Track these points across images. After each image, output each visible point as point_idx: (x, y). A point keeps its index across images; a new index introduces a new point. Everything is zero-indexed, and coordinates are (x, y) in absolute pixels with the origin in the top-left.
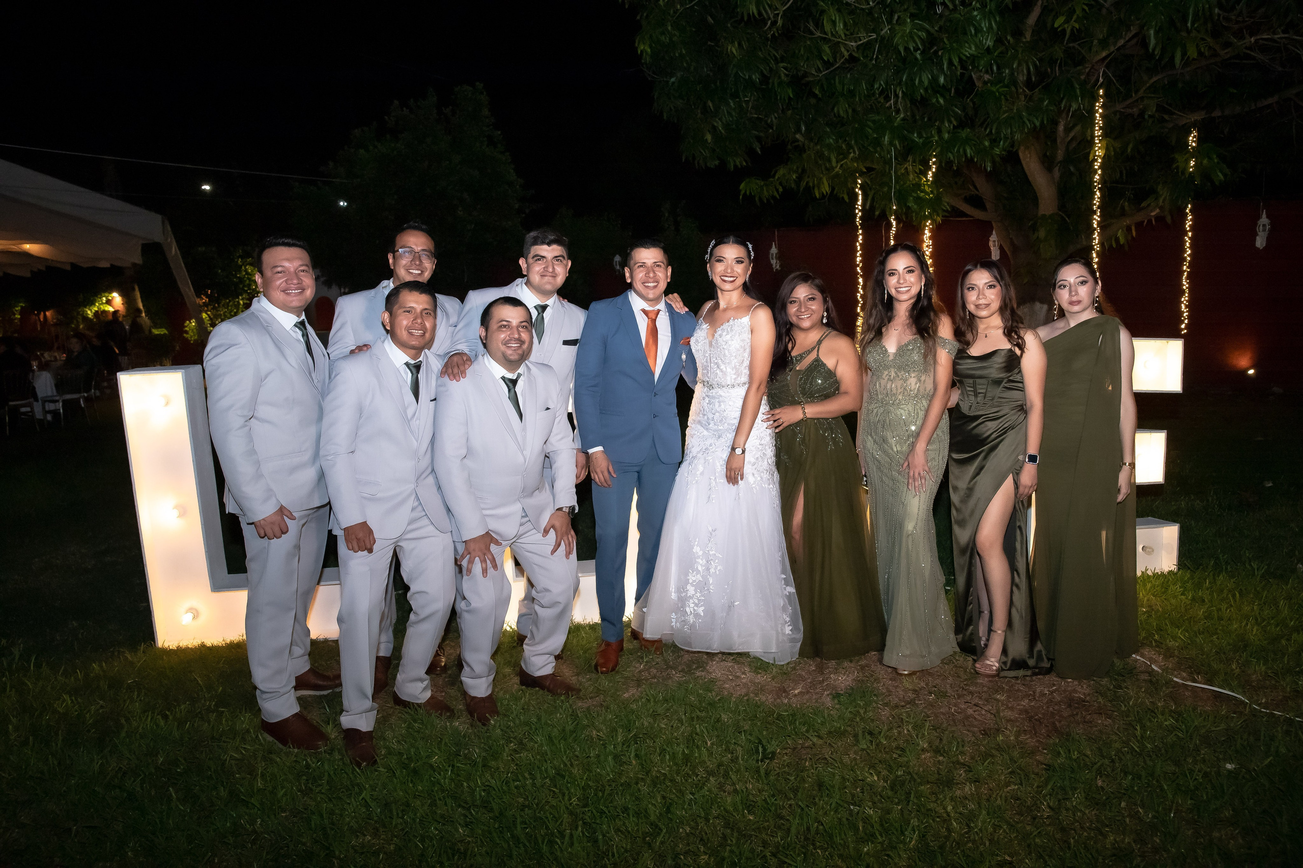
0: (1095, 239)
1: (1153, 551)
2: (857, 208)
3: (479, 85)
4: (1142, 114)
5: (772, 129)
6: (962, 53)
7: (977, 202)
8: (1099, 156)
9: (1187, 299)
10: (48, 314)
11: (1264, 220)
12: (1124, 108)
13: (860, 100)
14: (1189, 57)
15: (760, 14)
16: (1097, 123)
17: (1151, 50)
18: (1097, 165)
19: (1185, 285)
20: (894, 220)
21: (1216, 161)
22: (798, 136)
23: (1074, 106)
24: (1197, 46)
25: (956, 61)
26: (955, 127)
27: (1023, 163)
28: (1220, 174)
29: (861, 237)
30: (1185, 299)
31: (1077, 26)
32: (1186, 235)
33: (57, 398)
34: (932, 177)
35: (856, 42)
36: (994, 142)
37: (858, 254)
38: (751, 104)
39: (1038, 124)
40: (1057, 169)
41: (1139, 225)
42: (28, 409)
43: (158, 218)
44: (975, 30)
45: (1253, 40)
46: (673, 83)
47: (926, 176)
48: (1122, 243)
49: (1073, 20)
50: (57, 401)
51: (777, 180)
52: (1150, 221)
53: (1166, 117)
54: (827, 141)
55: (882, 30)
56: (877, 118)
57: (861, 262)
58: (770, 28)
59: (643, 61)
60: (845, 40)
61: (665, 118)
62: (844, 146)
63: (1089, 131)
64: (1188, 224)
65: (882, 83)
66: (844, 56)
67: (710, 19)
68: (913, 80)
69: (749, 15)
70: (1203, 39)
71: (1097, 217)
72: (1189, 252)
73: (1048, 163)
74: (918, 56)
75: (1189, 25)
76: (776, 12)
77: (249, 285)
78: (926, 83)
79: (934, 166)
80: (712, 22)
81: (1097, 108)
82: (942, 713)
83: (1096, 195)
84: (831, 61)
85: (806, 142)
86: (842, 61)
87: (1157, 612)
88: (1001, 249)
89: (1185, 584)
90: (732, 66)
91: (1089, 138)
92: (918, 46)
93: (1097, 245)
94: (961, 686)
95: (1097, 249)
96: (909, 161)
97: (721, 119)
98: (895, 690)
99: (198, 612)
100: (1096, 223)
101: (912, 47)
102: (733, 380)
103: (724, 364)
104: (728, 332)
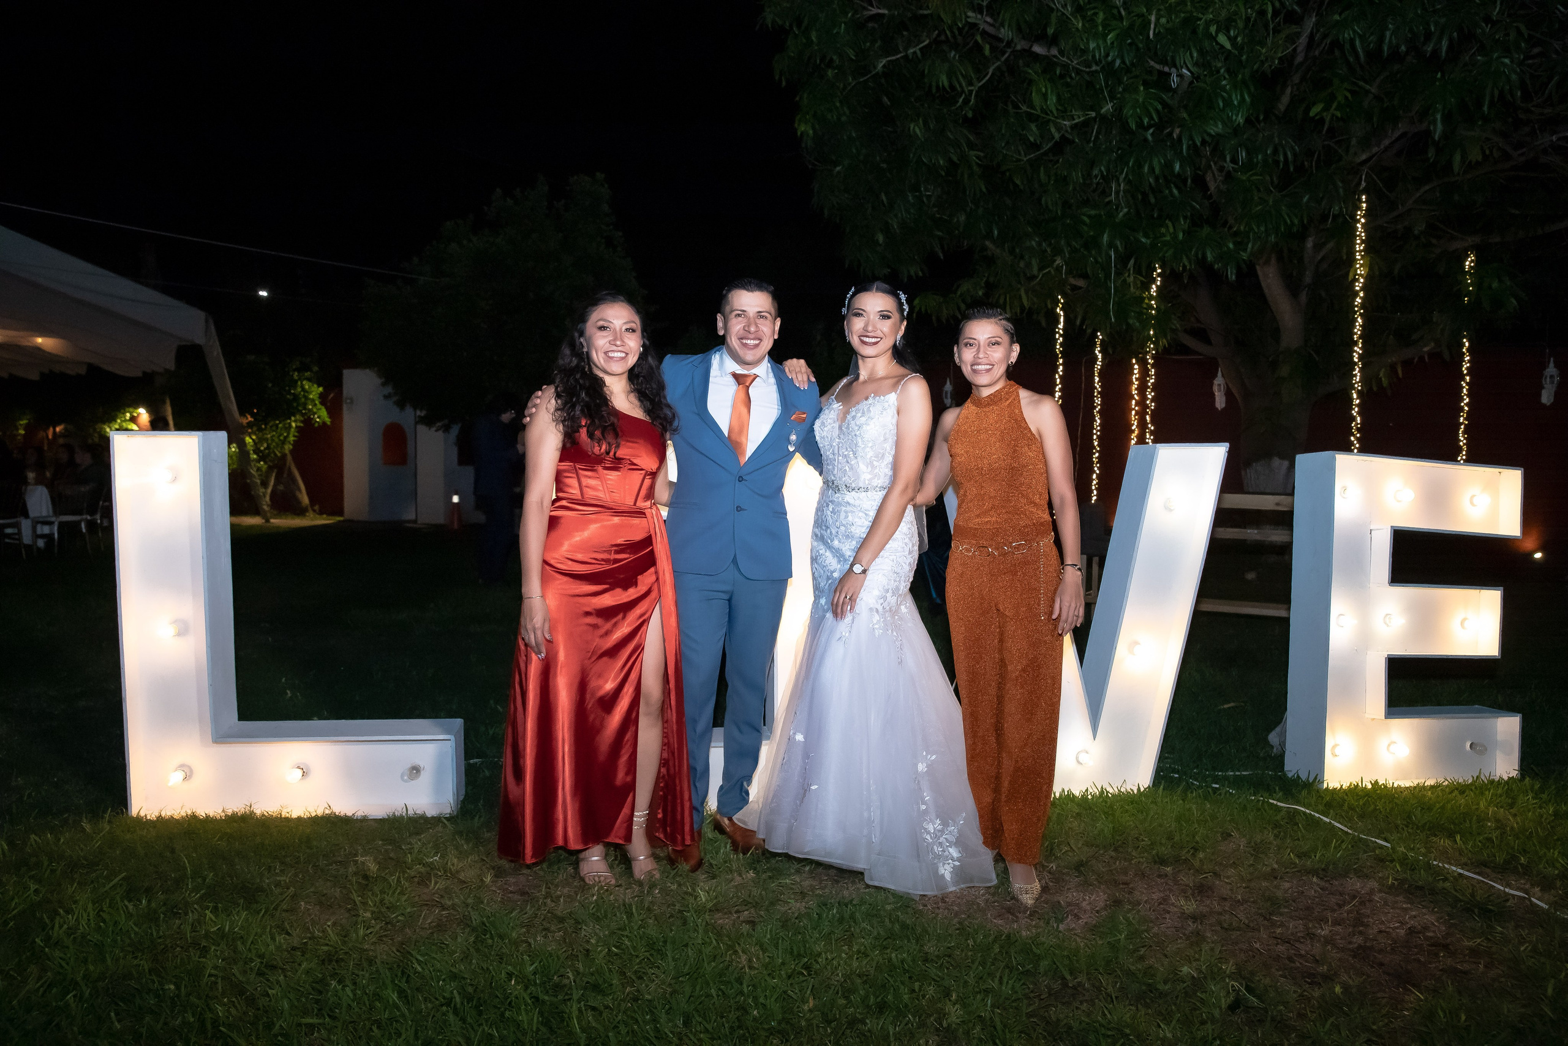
0: (1355, 375)
1: (1486, 750)
2: (1058, 332)
3: (600, 176)
4: (1408, 229)
5: (958, 231)
6: (1206, 132)
7: (1201, 334)
8: (1360, 275)
9: (1464, 457)
10: (58, 429)
11: (1551, 370)
12: (1387, 222)
13: (1074, 189)
14: (1470, 162)
15: (952, 87)
16: (1359, 236)
17: (1437, 138)
18: (1358, 286)
19: (1462, 440)
20: (1099, 352)
22: (987, 243)
23: (1336, 209)
24: (1482, 150)
25: (1198, 142)
26: (1189, 226)
27: (1263, 284)
28: (1514, 302)
29: (1061, 368)
30: (1463, 456)
31: (1339, 114)
32: (1464, 380)
33: (53, 519)
34: (1156, 292)
35: (1069, 121)
36: (1241, 245)
37: (1057, 389)
38: (933, 199)
39: (1296, 221)
40: (1305, 292)
42: (16, 531)
43: (202, 316)
44: (1223, 103)
45: (1554, 138)
46: (839, 172)
47: (1149, 289)
48: (1385, 382)
49: (1335, 105)
50: (50, 523)
51: (960, 296)
52: (1421, 358)
53: (1434, 241)
54: (1028, 243)
55: (1102, 108)
56: (1093, 212)
58: (961, 108)
59: (803, 145)
60: (1056, 117)
61: (826, 212)
62: (1049, 250)
63: (1345, 251)
64: (1466, 366)
65: (1103, 168)
66: (1053, 138)
67: (885, 99)
68: (1140, 166)
69: (938, 87)
70: (1488, 139)
71: (1358, 349)
72: (1467, 400)
73: (1293, 286)
74: (1150, 138)
75: (1485, 108)
76: (970, 88)
77: (305, 404)
78: (1157, 171)
79: (1159, 279)
80: (889, 103)
81: (1358, 217)
82: (1241, 950)
83: (1358, 322)
84: (1038, 142)
85: (998, 251)
86: (1050, 145)
87: (1512, 828)
88: (1229, 394)
89: (1536, 794)
90: (914, 150)
91: (1345, 257)
92: (1153, 119)
93: (1359, 382)
94: (1261, 915)
95: (1358, 386)
96: (1129, 270)
97: (896, 216)
98: (1168, 916)
99: (191, 771)
100: (1357, 356)
101: (1146, 121)
102: (867, 482)
103: (856, 458)
104: (863, 413)
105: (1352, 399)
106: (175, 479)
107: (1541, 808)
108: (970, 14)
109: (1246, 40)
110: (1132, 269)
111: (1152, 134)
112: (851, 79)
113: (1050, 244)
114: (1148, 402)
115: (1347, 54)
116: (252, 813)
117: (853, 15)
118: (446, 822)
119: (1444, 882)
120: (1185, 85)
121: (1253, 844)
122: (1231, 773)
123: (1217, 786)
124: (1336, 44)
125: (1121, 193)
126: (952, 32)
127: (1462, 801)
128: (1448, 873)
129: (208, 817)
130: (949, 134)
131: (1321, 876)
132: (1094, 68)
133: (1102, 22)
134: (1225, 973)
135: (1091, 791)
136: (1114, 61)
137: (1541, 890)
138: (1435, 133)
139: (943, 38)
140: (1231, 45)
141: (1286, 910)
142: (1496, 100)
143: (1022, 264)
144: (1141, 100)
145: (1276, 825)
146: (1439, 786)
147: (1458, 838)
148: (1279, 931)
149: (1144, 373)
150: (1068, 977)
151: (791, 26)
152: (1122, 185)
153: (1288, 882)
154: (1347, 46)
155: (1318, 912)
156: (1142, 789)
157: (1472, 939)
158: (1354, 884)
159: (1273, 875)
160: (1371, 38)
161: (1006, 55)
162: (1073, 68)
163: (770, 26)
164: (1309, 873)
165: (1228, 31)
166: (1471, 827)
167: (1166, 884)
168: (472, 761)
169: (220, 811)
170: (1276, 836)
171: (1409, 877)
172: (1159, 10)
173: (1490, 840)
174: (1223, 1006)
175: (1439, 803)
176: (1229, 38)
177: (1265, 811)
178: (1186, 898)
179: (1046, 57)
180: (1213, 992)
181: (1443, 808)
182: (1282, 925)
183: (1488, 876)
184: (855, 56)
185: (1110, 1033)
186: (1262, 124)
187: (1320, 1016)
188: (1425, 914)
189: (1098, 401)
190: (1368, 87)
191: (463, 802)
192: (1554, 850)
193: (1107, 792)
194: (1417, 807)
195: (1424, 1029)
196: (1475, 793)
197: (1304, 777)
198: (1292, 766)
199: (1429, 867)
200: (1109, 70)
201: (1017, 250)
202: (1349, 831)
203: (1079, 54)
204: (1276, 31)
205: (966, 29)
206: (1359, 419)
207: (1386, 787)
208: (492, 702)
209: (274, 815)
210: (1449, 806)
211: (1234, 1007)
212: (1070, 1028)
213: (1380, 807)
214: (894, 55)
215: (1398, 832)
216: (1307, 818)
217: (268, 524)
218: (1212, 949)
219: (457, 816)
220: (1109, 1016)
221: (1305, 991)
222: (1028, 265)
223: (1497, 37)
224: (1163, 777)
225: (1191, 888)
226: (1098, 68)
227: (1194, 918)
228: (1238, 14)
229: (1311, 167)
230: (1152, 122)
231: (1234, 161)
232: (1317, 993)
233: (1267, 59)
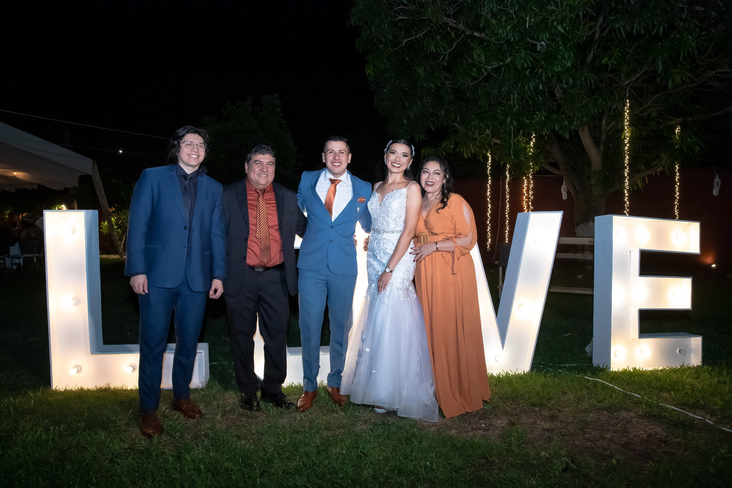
0: (626, 183)
1: (686, 353)
2: (488, 165)
3: (276, 95)
4: (649, 115)
5: (441, 118)
6: (553, 70)
7: (555, 165)
8: (627, 136)
11: (717, 180)
12: (639, 112)
13: (494, 98)
14: (676, 84)
15: (437, 52)
16: (626, 118)
17: (659, 73)
18: (626, 141)
19: (676, 212)
20: (508, 174)
21: (695, 139)
22: (455, 124)
24: (681, 78)
25: (550, 75)
26: (547, 114)
27: (583, 141)
28: (698, 147)
29: (490, 181)
31: (615, 62)
32: (676, 184)
33: (20, 256)
34: (533, 145)
35: (491, 67)
36: (571, 122)
37: (488, 191)
38: (429, 104)
39: (596, 112)
40: (602, 145)
41: (650, 177)
43: (91, 161)
44: (561, 57)
45: (714, 72)
46: (386, 92)
47: (529, 144)
48: (640, 186)
49: (613, 58)
50: (20, 258)
51: (443, 148)
52: (656, 175)
53: (662, 121)
54: (473, 123)
55: (506, 61)
56: (503, 108)
57: (490, 195)
58: (441, 61)
59: (369, 80)
60: (484, 65)
61: (380, 111)
62: (483, 126)
63: (620, 125)
64: (677, 178)
65: (507, 88)
66: (484, 74)
67: (407, 59)
68: (524, 87)
69: (430, 52)
70: (684, 73)
71: (627, 171)
72: (678, 194)
73: (596, 141)
74: (528, 74)
75: (681, 59)
76: (446, 52)
78: (532, 89)
79: (534, 139)
80: (408, 60)
81: (626, 110)
82: (570, 444)
83: (626, 158)
84: (477, 77)
85: (460, 127)
86: (483, 77)
87: (698, 388)
88: (569, 193)
89: (710, 373)
90: (420, 81)
91: (620, 128)
92: (529, 65)
93: (627, 186)
94: (580, 429)
95: (627, 187)
96: (520, 135)
97: (412, 111)
98: (536, 430)
99: (81, 368)
100: (626, 174)
101: (525, 66)
102: (393, 229)
103: (388, 217)
104: (392, 197)
105: (625, 194)
106: (74, 232)
107: (711, 379)
108: (445, 18)
109: (571, 29)
110: (521, 134)
111: (529, 72)
112: (390, 49)
113: (483, 123)
114: (530, 196)
115: (618, 35)
116: (109, 388)
117: (391, 20)
118: (200, 391)
119: (665, 413)
120: (544, 50)
121: (577, 397)
122: (568, 365)
123: (561, 371)
124: (612, 30)
125: (516, 99)
126: (437, 27)
127: (675, 376)
128: (667, 409)
129: (88, 389)
130: (436, 74)
131: (608, 411)
132: (502, 42)
133: (505, 21)
134: (562, 454)
135: (502, 373)
136: (510, 39)
137: (711, 416)
138: (659, 70)
139: (433, 30)
140: (564, 31)
141: (592, 427)
142: (686, 55)
143: (470, 133)
144: (523, 56)
145: (588, 388)
146: (664, 369)
147: (672, 393)
148: (588, 436)
149: (529, 183)
150: (489, 457)
151: (363, 25)
152: (516, 96)
153: (593, 414)
154: (617, 31)
155: (607, 427)
156: (526, 373)
157: (677, 438)
158: (624, 414)
159: (586, 411)
160: (628, 27)
161: (462, 38)
162: (492, 41)
163: (353, 25)
164: (602, 409)
165: (562, 24)
166: (679, 388)
167: (536, 415)
168: (213, 363)
169: (94, 387)
170: (587, 393)
171: (649, 411)
172: (530, 15)
173: (687, 394)
174: (560, 470)
175: (664, 377)
176: (563, 27)
177: (583, 381)
178: (545, 422)
179: (480, 38)
180: (556, 464)
181: (666, 379)
182: (589, 433)
183: (686, 410)
184: (392, 38)
185: (507, 482)
186: (579, 67)
187: (605, 473)
188: (656, 428)
189: (508, 196)
190: (628, 50)
191: (208, 382)
192: (717, 397)
193: (509, 374)
194: (654, 379)
195: (654, 479)
196: (681, 373)
197: (601, 366)
198: (596, 362)
199: (658, 406)
200: (508, 42)
201: (468, 127)
202: (622, 390)
203: (494, 35)
204: (584, 24)
205: (443, 25)
206: (628, 203)
207: (639, 370)
208: (223, 337)
209: (120, 389)
210: (668, 378)
211: (565, 470)
212: (489, 480)
213: (636, 379)
214: (411, 38)
215: (644, 391)
216: (602, 384)
217: (122, 258)
218: (556, 445)
219: (205, 388)
220: (507, 475)
221: (598, 462)
222: (474, 133)
223: (686, 26)
224: (537, 367)
225: (546, 416)
226: (503, 42)
227: (548, 430)
228: (566, 16)
229: (603, 87)
230: (529, 66)
231: (567, 84)
232: (604, 464)
233: (580, 37)
